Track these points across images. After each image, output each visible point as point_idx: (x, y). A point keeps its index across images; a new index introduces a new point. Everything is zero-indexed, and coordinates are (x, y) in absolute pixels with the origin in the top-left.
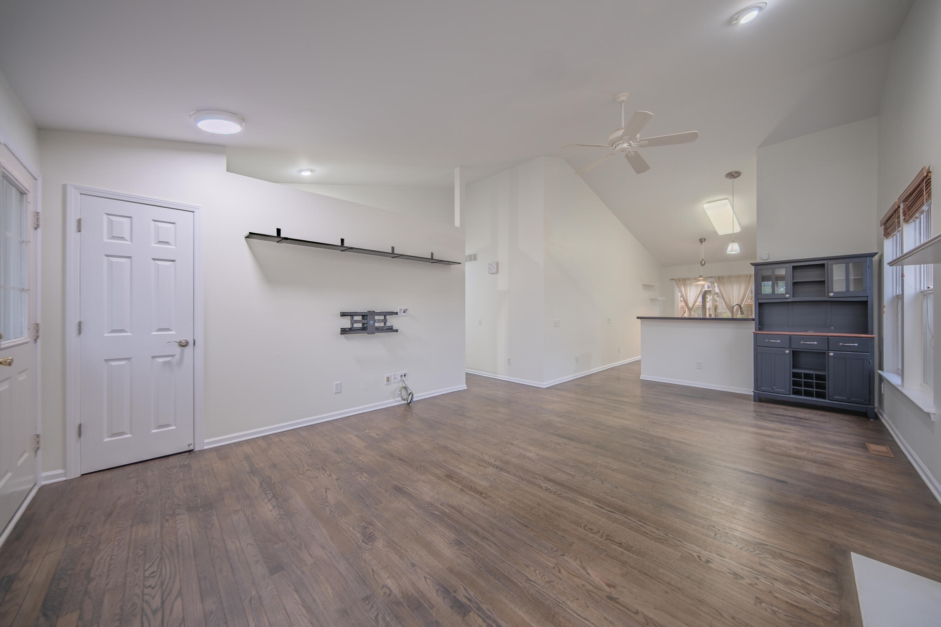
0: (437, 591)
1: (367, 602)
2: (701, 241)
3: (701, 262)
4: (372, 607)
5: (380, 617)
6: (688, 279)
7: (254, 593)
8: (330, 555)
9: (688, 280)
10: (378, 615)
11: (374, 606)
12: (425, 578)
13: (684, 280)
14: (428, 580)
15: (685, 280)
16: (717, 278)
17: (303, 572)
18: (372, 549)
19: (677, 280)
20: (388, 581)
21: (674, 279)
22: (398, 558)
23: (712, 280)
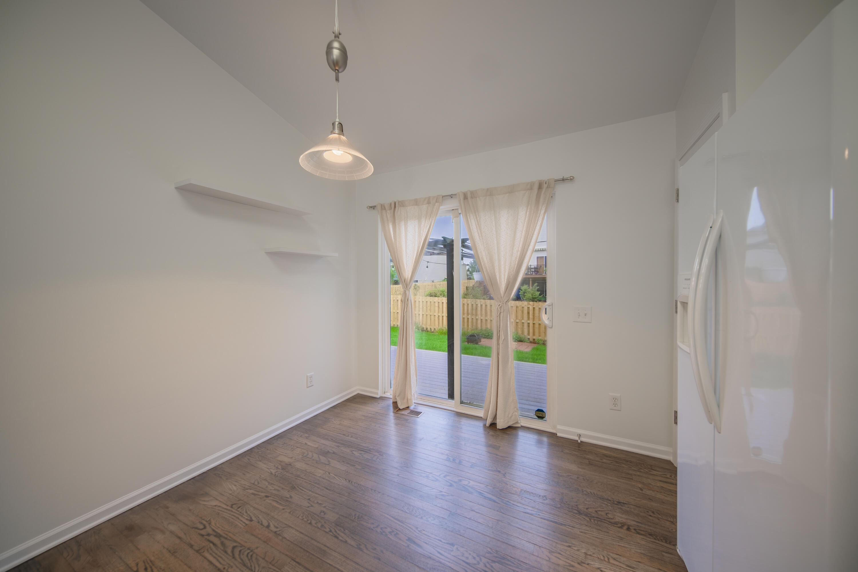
16: (462, 198)
21: (376, 206)
23: (455, 204)
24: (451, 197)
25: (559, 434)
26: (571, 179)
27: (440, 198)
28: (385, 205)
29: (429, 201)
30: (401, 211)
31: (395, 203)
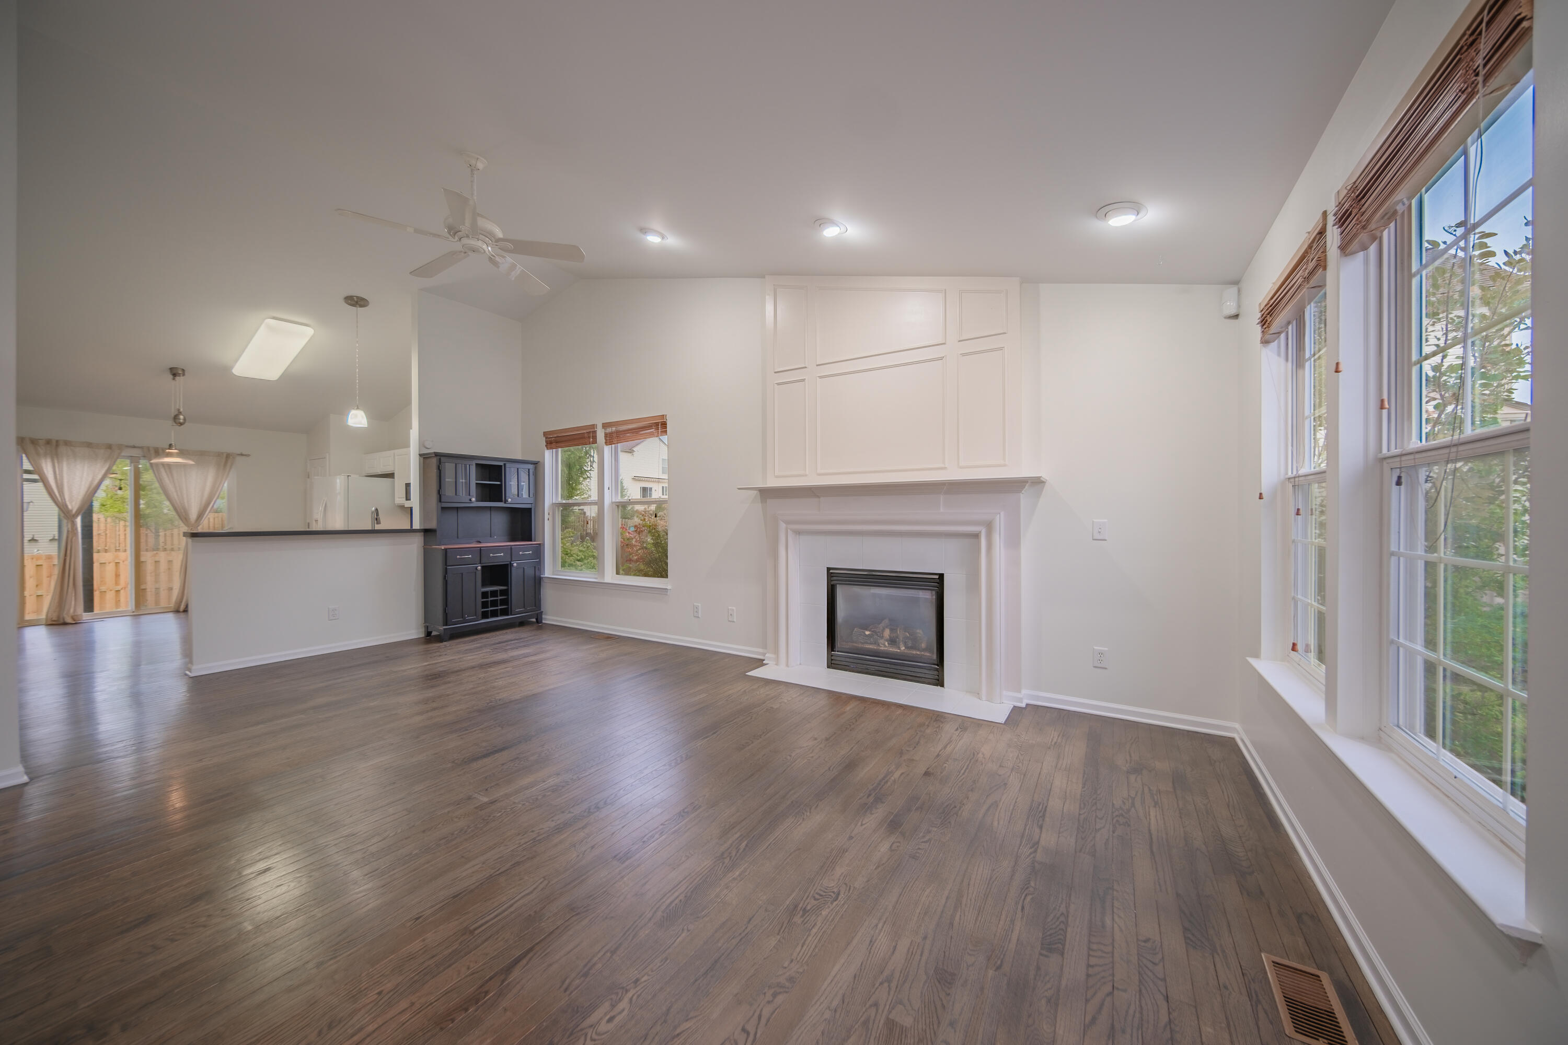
0: (872, 814)
1: (918, 855)
2: (175, 373)
3: (176, 418)
4: (919, 849)
5: (925, 839)
7: (991, 973)
8: (880, 926)
9: (67, 445)
10: (924, 842)
11: (917, 848)
12: (862, 825)
13: (54, 443)
14: (864, 822)
15: (57, 445)
17: (925, 938)
18: (845, 884)
19: (27, 441)
20: (882, 850)
22: (847, 854)
23: (135, 452)
24: (134, 447)
26: (247, 455)
27: (121, 447)
28: (40, 441)
29: (109, 447)
30: (63, 449)
31: (57, 441)
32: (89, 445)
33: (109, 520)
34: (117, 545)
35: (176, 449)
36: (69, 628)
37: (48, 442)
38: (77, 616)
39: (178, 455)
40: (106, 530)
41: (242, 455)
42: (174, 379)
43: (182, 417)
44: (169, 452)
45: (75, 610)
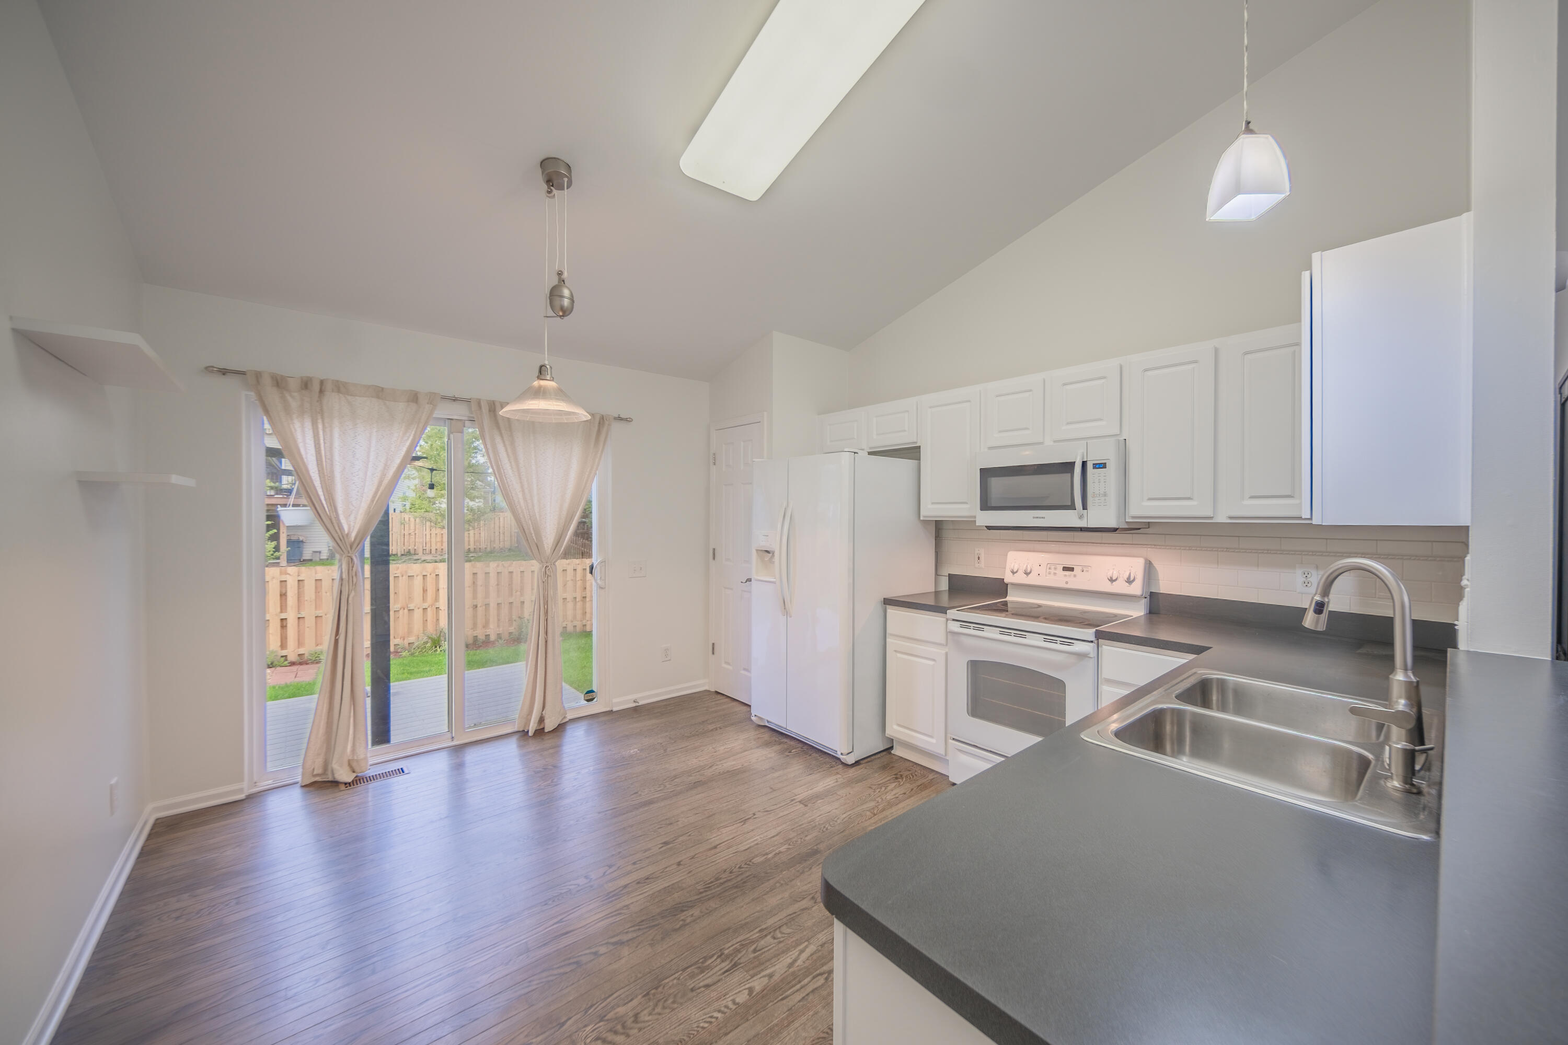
2: (552, 174)
3: (553, 296)
6: (341, 388)
9: (339, 391)
13: (316, 387)
15: (321, 391)
16: (485, 409)
19: (267, 381)
21: (243, 373)
23: (458, 412)
24: (455, 400)
25: (615, 709)
26: (627, 420)
27: (435, 399)
28: (289, 379)
29: (414, 398)
30: (333, 400)
31: (322, 382)
32: (379, 393)
33: (418, 520)
34: (424, 545)
35: (552, 379)
36: (344, 795)
37: (306, 384)
38: (357, 761)
39: (560, 394)
40: (415, 530)
41: (619, 419)
42: (550, 192)
43: (566, 292)
44: (540, 387)
45: (353, 750)
